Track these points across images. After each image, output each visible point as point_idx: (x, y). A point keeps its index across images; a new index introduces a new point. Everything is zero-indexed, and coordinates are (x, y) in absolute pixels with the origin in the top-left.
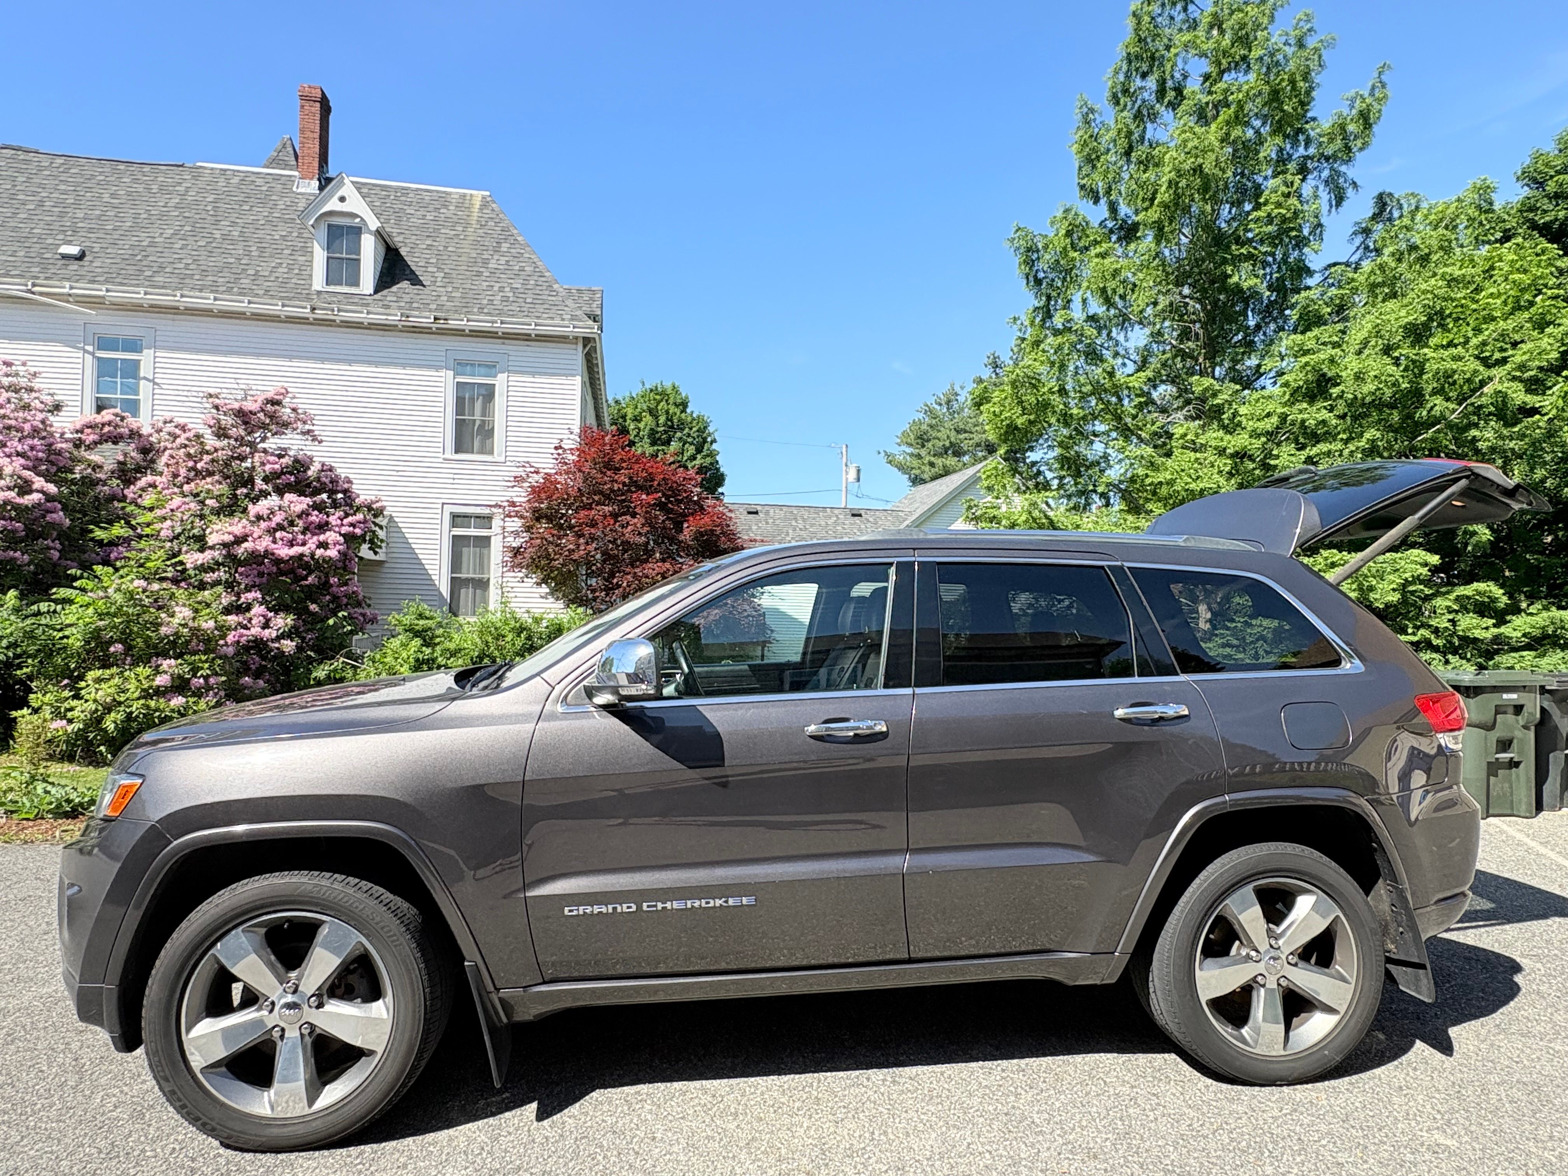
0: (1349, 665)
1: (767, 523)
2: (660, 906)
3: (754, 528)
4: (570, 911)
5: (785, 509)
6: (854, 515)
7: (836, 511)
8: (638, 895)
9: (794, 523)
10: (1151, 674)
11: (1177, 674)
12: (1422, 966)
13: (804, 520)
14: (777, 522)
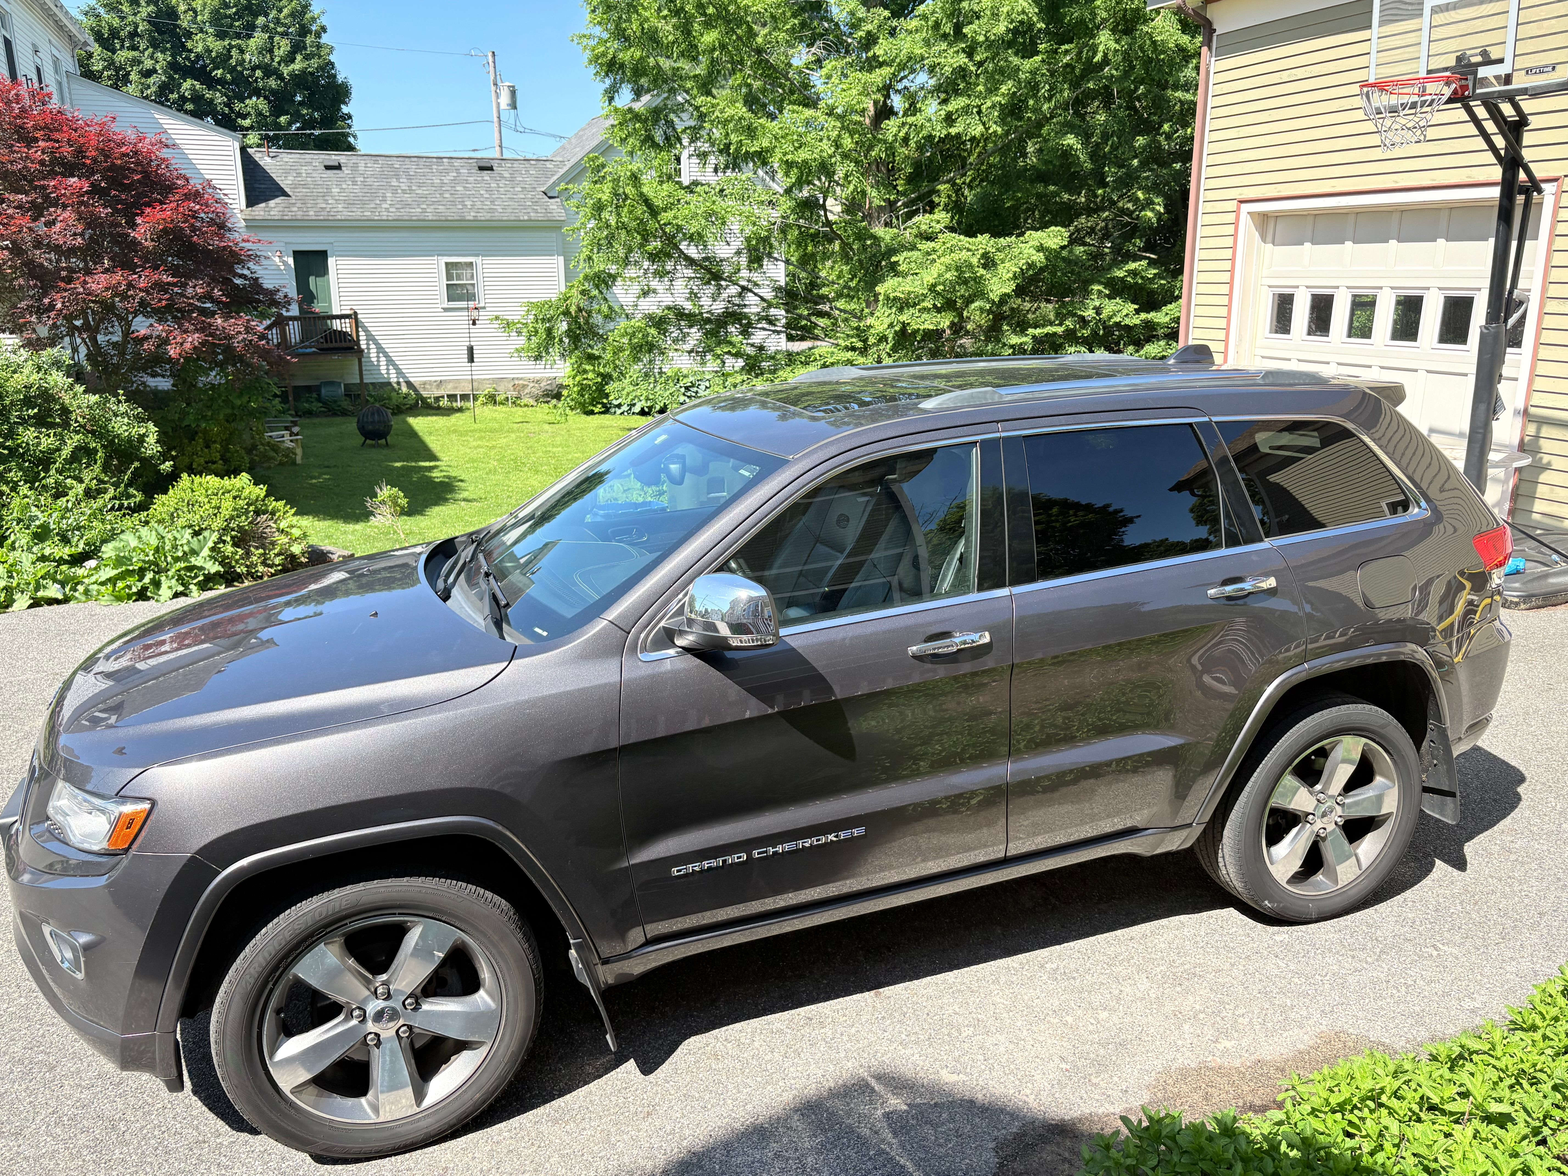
0: (1416, 510)
1: (354, 183)
2: (771, 850)
3: (335, 190)
4: (678, 871)
5: (381, 161)
6: (481, 169)
7: (457, 163)
8: (746, 845)
9: (394, 183)
10: (1239, 544)
11: (1261, 540)
12: (1452, 795)
13: (410, 178)
14: (370, 181)
